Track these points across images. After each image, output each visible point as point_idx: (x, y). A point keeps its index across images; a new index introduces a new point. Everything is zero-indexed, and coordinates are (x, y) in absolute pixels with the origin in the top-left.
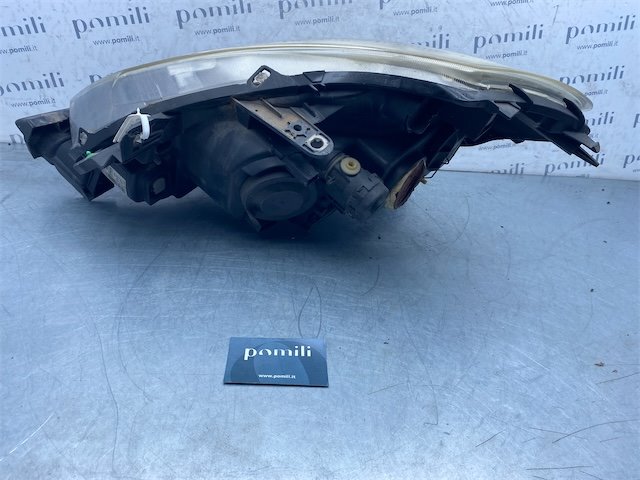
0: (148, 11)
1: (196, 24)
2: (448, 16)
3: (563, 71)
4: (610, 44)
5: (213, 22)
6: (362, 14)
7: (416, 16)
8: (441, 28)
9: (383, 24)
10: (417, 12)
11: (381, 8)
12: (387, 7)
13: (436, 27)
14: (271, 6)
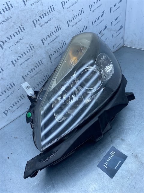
2: (63, 36)
4: (102, 21)
6: (39, 50)
7: (54, 41)
8: (62, 41)
9: (46, 49)
10: (54, 40)
11: (44, 45)
12: (45, 43)
13: (61, 41)
14: (9, 65)
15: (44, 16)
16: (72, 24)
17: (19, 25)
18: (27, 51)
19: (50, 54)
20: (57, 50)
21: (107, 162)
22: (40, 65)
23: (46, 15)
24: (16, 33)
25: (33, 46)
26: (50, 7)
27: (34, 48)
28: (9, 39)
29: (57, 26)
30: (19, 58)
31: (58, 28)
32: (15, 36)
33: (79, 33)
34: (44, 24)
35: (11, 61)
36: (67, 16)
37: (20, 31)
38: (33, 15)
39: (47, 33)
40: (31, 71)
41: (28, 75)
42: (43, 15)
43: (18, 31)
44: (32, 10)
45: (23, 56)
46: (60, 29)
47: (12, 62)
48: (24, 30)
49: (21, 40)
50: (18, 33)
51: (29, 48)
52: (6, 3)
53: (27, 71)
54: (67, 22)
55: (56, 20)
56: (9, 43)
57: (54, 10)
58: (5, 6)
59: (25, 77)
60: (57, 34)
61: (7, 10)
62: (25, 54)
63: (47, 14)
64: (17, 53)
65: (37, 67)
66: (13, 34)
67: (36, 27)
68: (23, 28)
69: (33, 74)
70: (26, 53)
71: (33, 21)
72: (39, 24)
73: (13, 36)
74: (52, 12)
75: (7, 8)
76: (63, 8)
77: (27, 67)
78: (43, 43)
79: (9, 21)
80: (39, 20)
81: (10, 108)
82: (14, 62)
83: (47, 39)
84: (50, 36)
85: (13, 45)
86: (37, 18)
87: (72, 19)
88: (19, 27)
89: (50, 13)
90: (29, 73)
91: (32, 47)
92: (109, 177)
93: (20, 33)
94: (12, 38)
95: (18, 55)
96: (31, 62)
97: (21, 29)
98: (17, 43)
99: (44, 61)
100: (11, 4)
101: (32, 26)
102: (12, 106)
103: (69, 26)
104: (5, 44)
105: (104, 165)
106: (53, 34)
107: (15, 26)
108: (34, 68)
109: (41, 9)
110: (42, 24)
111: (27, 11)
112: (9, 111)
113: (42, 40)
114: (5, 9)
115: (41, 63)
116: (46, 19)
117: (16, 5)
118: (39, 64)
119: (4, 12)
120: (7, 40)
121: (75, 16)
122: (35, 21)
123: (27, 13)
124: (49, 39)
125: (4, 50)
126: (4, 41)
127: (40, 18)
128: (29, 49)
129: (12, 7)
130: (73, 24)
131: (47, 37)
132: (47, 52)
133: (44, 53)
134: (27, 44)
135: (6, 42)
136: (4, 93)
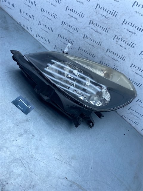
0: (57, 17)
1: (65, 26)
2: (120, 66)
3: (140, 98)
5: (69, 28)
6: (101, 50)
7: (113, 60)
9: (104, 56)
12: (108, 53)
13: (116, 66)
14: (82, 34)
15: (124, 42)
16: (134, 69)
17: (108, 27)
18: (96, 42)
19: (103, 61)
20: (108, 65)
21: (23, 102)
22: (92, 57)
23: (125, 43)
24: (102, 28)
25: (101, 45)
26: (133, 43)
27: (100, 46)
28: (96, 25)
29: (124, 57)
30: (89, 38)
31: (123, 58)
32: (100, 28)
33: (131, 80)
34: (119, 45)
35: (85, 33)
36: (136, 62)
37: (105, 30)
38: (119, 33)
39: (115, 50)
40: (85, 52)
41: (82, 50)
42: (124, 40)
43: (104, 29)
44: (122, 31)
45: (91, 40)
46: (124, 61)
47: (85, 35)
48: (107, 32)
49: (100, 33)
50: (103, 29)
51: (99, 42)
52: (115, 12)
53: (84, 49)
54: (132, 64)
55: (128, 53)
56: (94, 26)
57: (133, 48)
58: (113, 12)
59: (80, 49)
60: (119, 59)
61: (111, 14)
62: (93, 41)
63: (127, 43)
64: (91, 35)
65: (90, 55)
66: (100, 27)
67: (114, 39)
68: (108, 31)
69: (84, 54)
70: (95, 42)
71: (116, 36)
72: (117, 41)
73: (99, 27)
74: (131, 47)
75: (113, 14)
76: (140, 55)
77: (87, 47)
78: (107, 51)
79: (107, 19)
80: (119, 39)
81: (59, 49)
82: (85, 36)
83: (111, 52)
84: (114, 54)
85: (94, 30)
86: (120, 37)
87: (137, 68)
88: (107, 28)
89: (129, 45)
90: (83, 51)
91: (99, 44)
92: (12, 101)
93: (104, 30)
94: (98, 27)
95: (90, 36)
96: (90, 48)
97: (106, 30)
98: (97, 32)
99: (96, 58)
100: (116, 15)
101: (113, 36)
102: (61, 50)
103: (130, 67)
104: (93, 24)
105: (21, 100)
106: (117, 56)
107: (106, 25)
108: (88, 53)
109: (127, 37)
110: (119, 43)
111: (120, 28)
112: (57, 49)
113: (108, 49)
114: (111, 13)
115: (93, 57)
116: (123, 44)
117: (118, 18)
118: (92, 55)
119: (110, 13)
120: (95, 24)
121: (141, 69)
122: (117, 37)
123: (119, 28)
124: (112, 54)
125: (89, 26)
126: (94, 23)
127: (121, 39)
128: (97, 42)
129: (115, 17)
130: (134, 71)
131: (112, 52)
132: (103, 57)
133: (101, 56)
134: (100, 39)
135: (94, 24)
136: (66, 39)
